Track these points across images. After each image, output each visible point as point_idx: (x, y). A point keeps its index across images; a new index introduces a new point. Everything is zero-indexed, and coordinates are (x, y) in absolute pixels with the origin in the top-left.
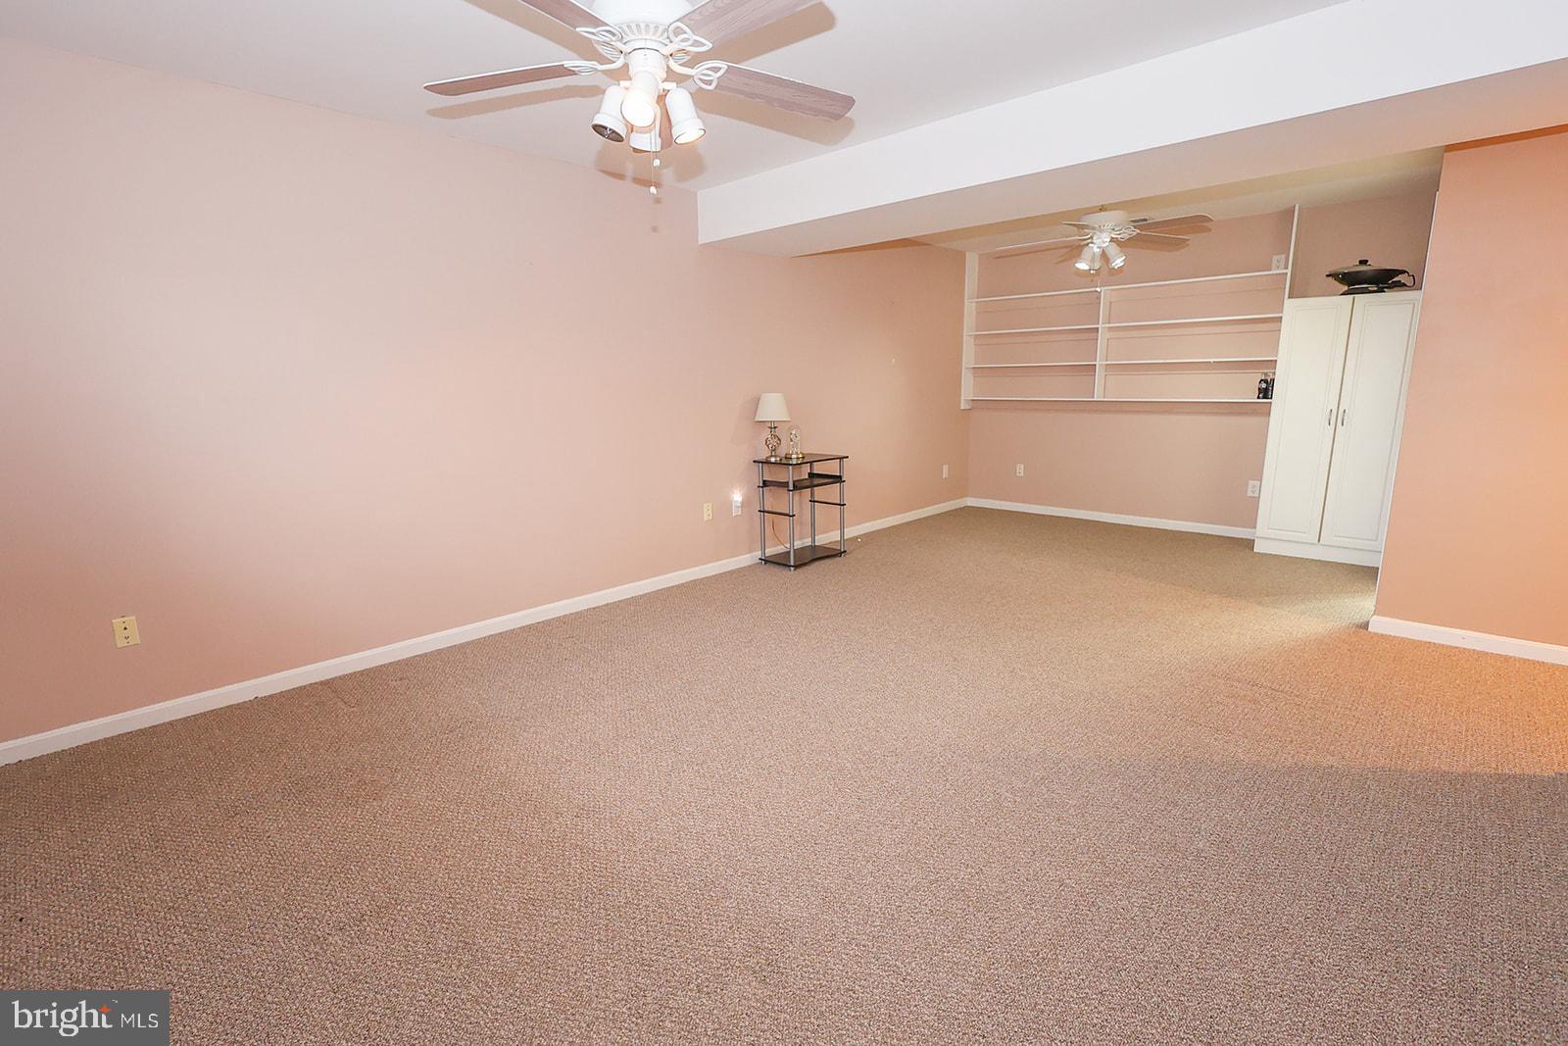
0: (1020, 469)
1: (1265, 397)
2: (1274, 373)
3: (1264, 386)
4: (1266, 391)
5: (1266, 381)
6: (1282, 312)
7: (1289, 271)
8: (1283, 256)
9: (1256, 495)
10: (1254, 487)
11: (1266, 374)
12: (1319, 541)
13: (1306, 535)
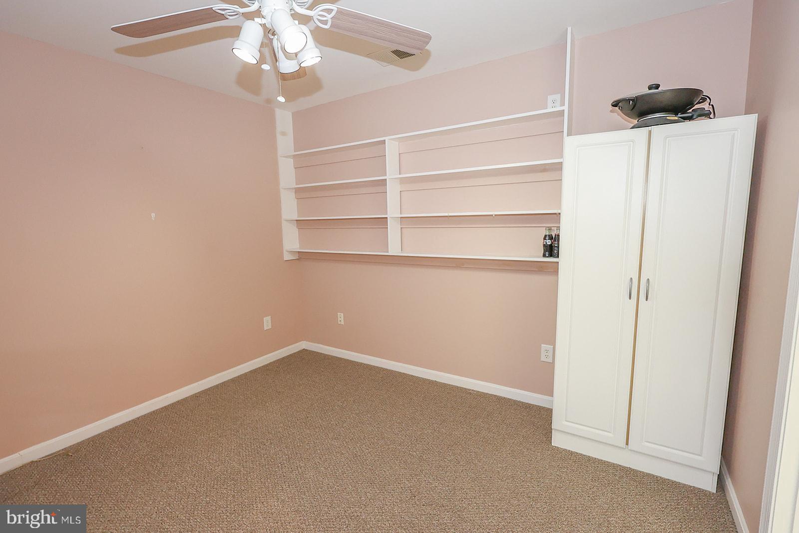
0: (341, 317)
1: (551, 255)
2: (558, 228)
3: (549, 242)
4: (551, 250)
5: (551, 238)
6: (562, 156)
7: (566, 108)
8: (559, 96)
9: (550, 360)
10: (547, 351)
11: (550, 229)
12: (627, 444)
13: (610, 435)
